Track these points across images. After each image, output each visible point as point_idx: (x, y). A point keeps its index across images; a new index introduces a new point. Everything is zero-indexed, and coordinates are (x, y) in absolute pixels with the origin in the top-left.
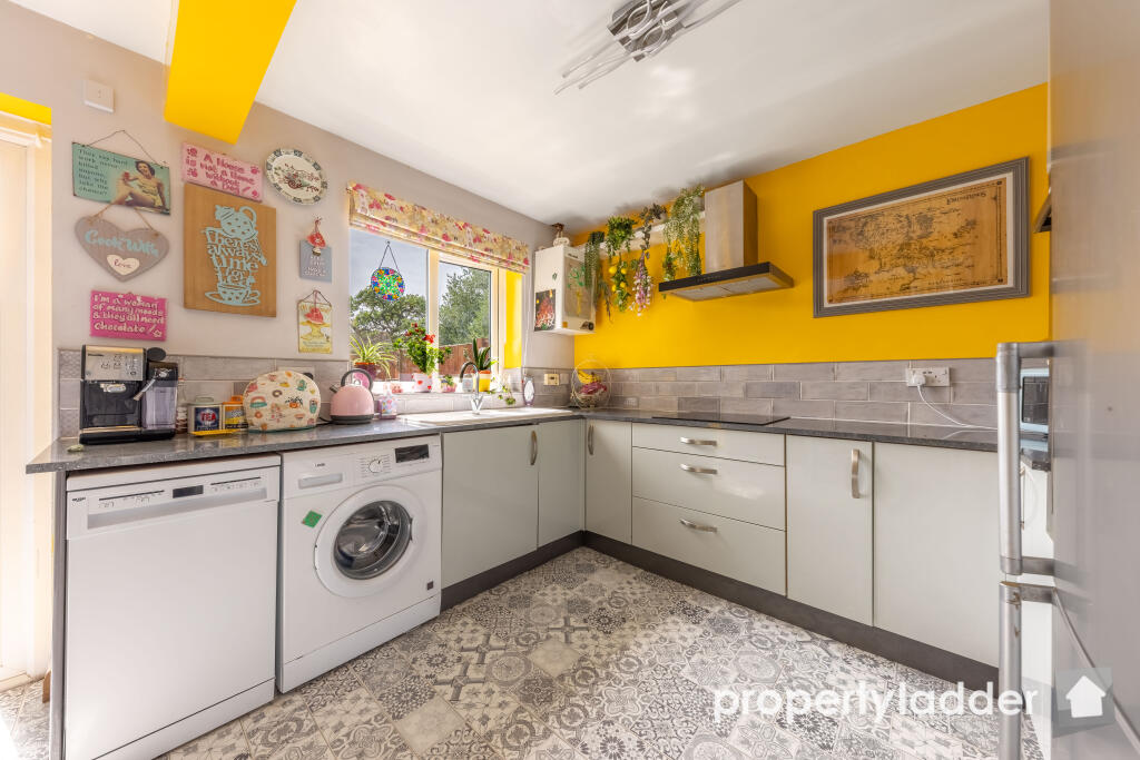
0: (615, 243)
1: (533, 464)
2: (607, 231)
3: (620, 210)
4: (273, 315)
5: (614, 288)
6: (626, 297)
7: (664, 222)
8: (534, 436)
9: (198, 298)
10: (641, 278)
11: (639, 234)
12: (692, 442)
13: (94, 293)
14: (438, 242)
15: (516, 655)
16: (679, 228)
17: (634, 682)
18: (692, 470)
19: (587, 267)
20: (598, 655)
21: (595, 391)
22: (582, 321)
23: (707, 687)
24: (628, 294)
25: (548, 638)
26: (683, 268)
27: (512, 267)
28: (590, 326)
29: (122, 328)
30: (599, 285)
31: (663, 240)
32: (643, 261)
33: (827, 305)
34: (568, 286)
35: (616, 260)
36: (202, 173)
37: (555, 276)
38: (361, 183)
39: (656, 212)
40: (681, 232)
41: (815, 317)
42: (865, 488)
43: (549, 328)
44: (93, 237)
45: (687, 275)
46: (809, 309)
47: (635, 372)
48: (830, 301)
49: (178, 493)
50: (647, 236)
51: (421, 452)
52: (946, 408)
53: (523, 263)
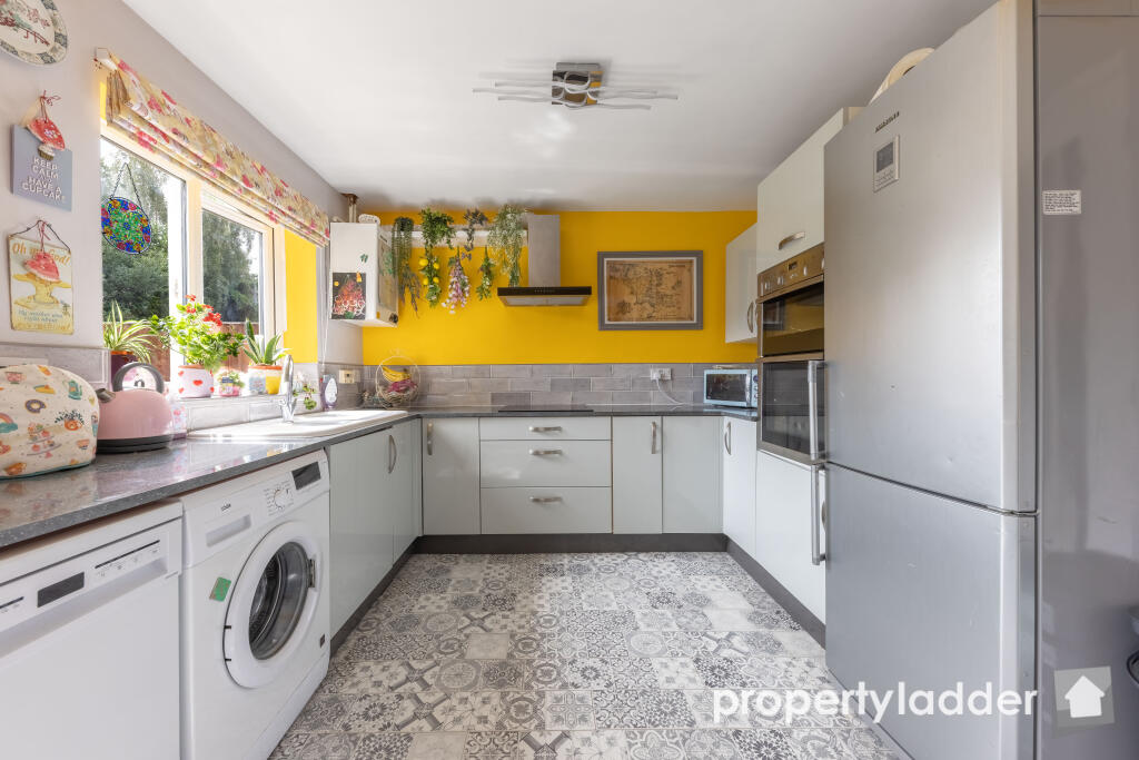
0: (432, 235)
1: (390, 469)
2: (418, 219)
5: (424, 282)
6: (437, 294)
7: (487, 230)
8: (391, 439)
10: (458, 277)
11: (462, 234)
12: (536, 430)
15: (454, 662)
17: (563, 629)
18: (537, 453)
19: (393, 254)
20: (521, 627)
21: (407, 389)
22: (389, 313)
23: (605, 609)
24: (442, 291)
25: (467, 636)
27: (312, 236)
28: (394, 319)
33: (607, 322)
37: (363, 257)
39: (477, 217)
41: (600, 330)
42: (658, 447)
43: (356, 318)
46: (596, 325)
47: (445, 370)
48: (609, 320)
49: (50, 595)
50: (471, 237)
52: (669, 394)
53: (322, 233)
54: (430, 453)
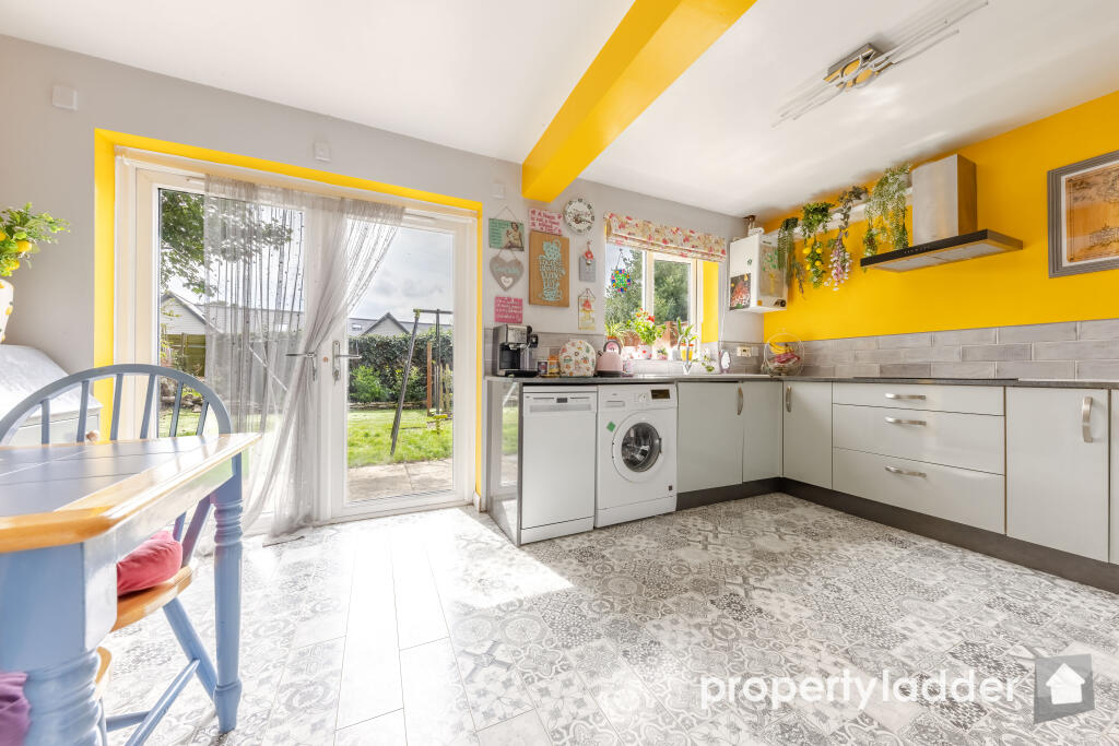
0: (810, 226)
1: (739, 414)
2: (801, 216)
3: (816, 196)
4: (567, 306)
5: (808, 267)
6: (821, 274)
7: (865, 202)
8: (740, 392)
9: (535, 299)
10: (839, 256)
11: (838, 216)
12: (898, 398)
13: (497, 298)
14: (659, 246)
16: (883, 206)
18: (898, 422)
19: (780, 251)
21: (788, 360)
22: (775, 299)
24: (824, 272)
26: (887, 243)
27: (712, 258)
28: (783, 304)
29: (506, 317)
30: (791, 266)
31: (864, 217)
32: (841, 240)
33: (1066, 264)
34: (762, 269)
35: (811, 241)
36: (537, 223)
37: (750, 262)
38: (614, 213)
39: (857, 193)
40: (885, 210)
41: (1051, 277)
42: (1100, 433)
43: (744, 307)
44: (497, 268)
45: (892, 249)
46: (1043, 269)
47: (829, 343)
48: (1071, 260)
49: (560, 400)
50: (846, 216)
51: (664, 394)
53: (719, 254)
54: (789, 410)
